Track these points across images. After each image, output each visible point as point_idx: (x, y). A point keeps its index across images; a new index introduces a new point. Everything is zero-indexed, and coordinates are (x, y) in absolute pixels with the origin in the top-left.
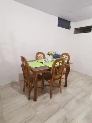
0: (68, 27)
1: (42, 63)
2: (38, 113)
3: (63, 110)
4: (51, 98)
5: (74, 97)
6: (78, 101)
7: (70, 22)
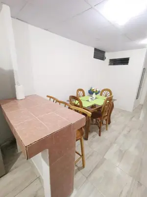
0: (103, 58)
1: (88, 101)
2: (94, 150)
3: (116, 145)
4: (100, 135)
5: (120, 133)
6: (125, 136)
7: (104, 52)
